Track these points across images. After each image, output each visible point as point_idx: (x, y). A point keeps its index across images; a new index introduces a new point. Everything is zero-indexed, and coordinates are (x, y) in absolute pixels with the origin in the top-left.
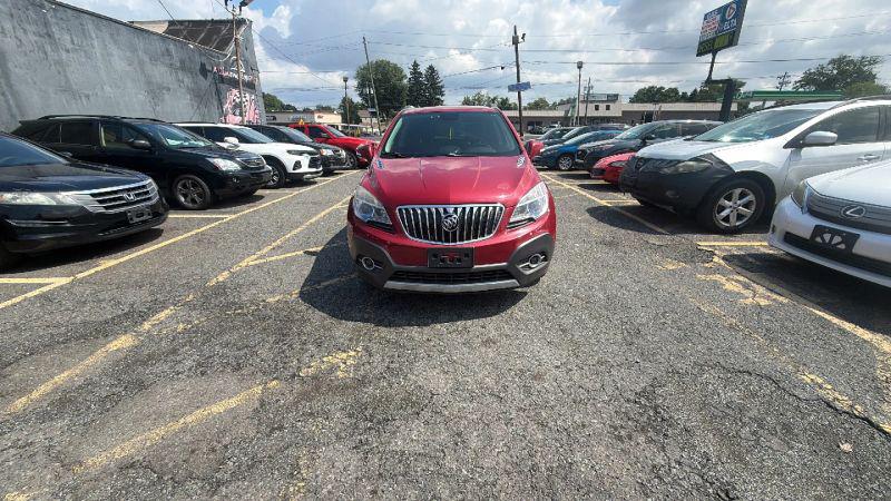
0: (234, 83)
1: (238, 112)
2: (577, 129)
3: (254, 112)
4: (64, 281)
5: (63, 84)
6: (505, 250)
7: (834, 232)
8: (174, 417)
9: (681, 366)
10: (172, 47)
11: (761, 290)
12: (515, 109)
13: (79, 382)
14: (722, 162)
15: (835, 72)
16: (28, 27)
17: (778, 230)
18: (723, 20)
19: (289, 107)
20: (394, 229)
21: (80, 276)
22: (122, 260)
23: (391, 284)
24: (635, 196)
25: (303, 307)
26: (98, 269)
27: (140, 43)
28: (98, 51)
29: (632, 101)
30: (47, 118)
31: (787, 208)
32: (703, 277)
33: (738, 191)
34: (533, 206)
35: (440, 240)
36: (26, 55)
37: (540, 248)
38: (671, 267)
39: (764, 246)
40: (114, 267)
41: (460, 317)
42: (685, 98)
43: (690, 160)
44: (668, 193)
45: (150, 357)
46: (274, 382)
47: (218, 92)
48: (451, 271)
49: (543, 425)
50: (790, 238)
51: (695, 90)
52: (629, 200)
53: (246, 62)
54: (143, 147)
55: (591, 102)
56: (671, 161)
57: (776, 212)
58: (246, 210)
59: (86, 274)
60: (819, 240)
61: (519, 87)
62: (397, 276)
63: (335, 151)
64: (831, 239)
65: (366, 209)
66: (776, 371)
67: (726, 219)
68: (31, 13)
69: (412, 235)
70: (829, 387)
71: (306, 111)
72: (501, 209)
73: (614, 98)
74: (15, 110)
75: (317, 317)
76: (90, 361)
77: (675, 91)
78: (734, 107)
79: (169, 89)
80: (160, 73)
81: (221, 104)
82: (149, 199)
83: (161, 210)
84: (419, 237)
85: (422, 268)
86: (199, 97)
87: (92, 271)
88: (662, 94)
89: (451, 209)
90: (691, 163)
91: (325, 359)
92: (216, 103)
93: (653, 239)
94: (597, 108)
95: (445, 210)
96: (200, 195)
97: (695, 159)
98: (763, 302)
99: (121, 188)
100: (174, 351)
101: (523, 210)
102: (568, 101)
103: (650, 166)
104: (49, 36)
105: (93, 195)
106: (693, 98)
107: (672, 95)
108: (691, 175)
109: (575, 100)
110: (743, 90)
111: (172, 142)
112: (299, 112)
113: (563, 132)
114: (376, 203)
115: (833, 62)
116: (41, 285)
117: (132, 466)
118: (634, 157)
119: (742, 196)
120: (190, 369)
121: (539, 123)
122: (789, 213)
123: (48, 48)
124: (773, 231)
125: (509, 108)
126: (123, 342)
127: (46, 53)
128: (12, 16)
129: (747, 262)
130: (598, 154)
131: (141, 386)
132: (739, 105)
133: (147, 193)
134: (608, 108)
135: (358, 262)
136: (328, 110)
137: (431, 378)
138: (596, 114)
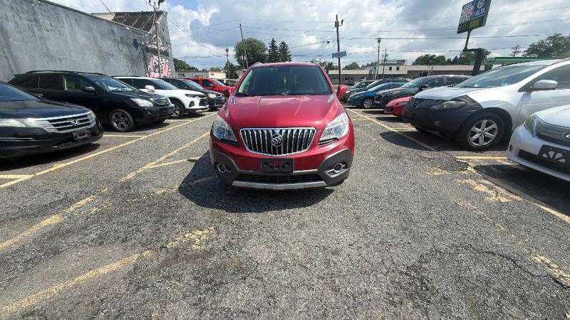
0: (155, 52)
1: (157, 70)
2: (376, 82)
3: (168, 71)
4: (27, 177)
5: (45, 51)
6: (316, 160)
7: (556, 150)
8: (71, 277)
9: (442, 247)
10: (115, 29)
11: (503, 191)
12: (336, 69)
13: (15, 248)
14: (474, 101)
15: (551, 45)
16: (22, 15)
17: (514, 149)
18: (476, 9)
19: (193, 68)
20: (239, 144)
21: (38, 174)
22: (68, 164)
23: (237, 183)
24: (413, 125)
25: (179, 197)
26: (52, 169)
27: (94, 26)
28: (67, 30)
29: (414, 64)
30: (31, 72)
31: (521, 133)
32: (460, 181)
33: (485, 121)
34: (338, 130)
35: (270, 152)
36: (21, 33)
37: (341, 159)
38: (436, 174)
39: (505, 160)
40: (62, 169)
41: (285, 207)
42: (449, 63)
43: (452, 100)
44: (436, 123)
45: (68, 232)
46: (148, 252)
47: (145, 58)
48: (277, 175)
49: (336, 290)
50: (523, 154)
51: (456, 58)
52: (409, 128)
53: (163, 38)
54: (91, 91)
55: (387, 65)
56: (438, 101)
57: (513, 135)
58: (155, 133)
59: (43, 172)
60: (545, 155)
61: (339, 55)
62: (241, 177)
63: (217, 95)
64: (555, 155)
65: (221, 130)
66: (514, 253)
67: (477, 141)
68: (24, 6)
69: (251, 149)
70: (555, 266)
71: (204, 71)
72: (313, 131)
73: (402, 62)
74: (13, 68)
75: (188, 204)
76: (26, 233)
77: (442, 58)
78: (482, 68)
79: (113, 56)
80: (107, 45)
81: (146, 66)
82: (89, 124)
83: (97, 131)
84: (256, 150)
85: (257, 173)
86: (133, 61)
87: (47, 171)
88: (434, 60)
89: (277, 131)
90: (452, 102)
91: (186, 235)
92: (143, 65)
93: (425, 154)
94: (390, 69)
95: (273, 131)
96: (127, 123)
97: (455, 99)
98: (503, 200)
99: (70, 116)
100: (85, 228)
101: (329, 132)
102: (372, 65)
103: (423, 104)
104: (36, 21)
105: (50, 121)
106: (455, 62)
107: (440, 61)
108: (452, 110)
109: (376, 64)
110: (488, 57)
111: (111, 88)
112: (200, 71)
113: (367, 84)
114: (227, 126)
115: (550, 38)
116: (11, 180)
117: (32, 314)
118: (413, 99)
119: (488, 125)
120: (92, 241)
121: (353, 79)
122: (522, 137)
123: (35, 29)
124: (511, 149)
125: (333, 69)
126: (52, 220)
127: (34, 32)
128: (12, 8)
129: (493, 171)
130: (389, 98)
131: (56, 252)
132: (486, 66)
133: (88, 120)
134: (398, 69)
135: (215, 167)
136: (218, 70)
137: (259, 252)
138: (390, 73)
